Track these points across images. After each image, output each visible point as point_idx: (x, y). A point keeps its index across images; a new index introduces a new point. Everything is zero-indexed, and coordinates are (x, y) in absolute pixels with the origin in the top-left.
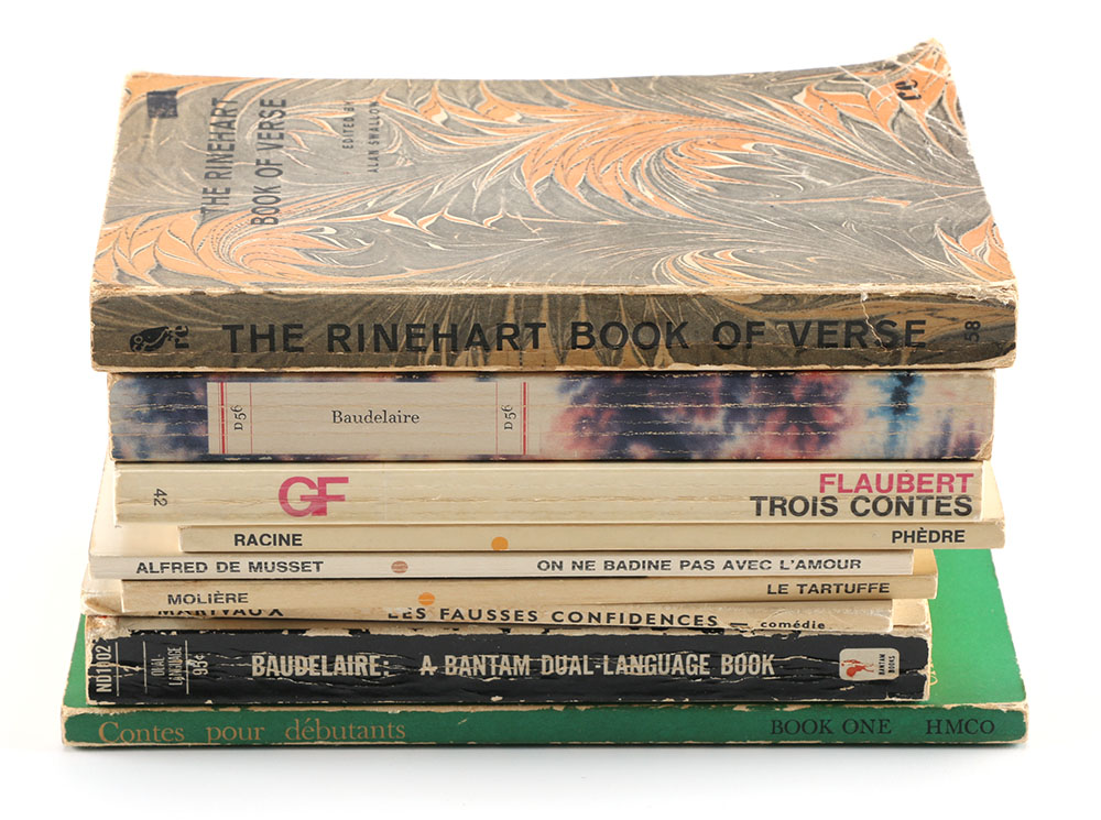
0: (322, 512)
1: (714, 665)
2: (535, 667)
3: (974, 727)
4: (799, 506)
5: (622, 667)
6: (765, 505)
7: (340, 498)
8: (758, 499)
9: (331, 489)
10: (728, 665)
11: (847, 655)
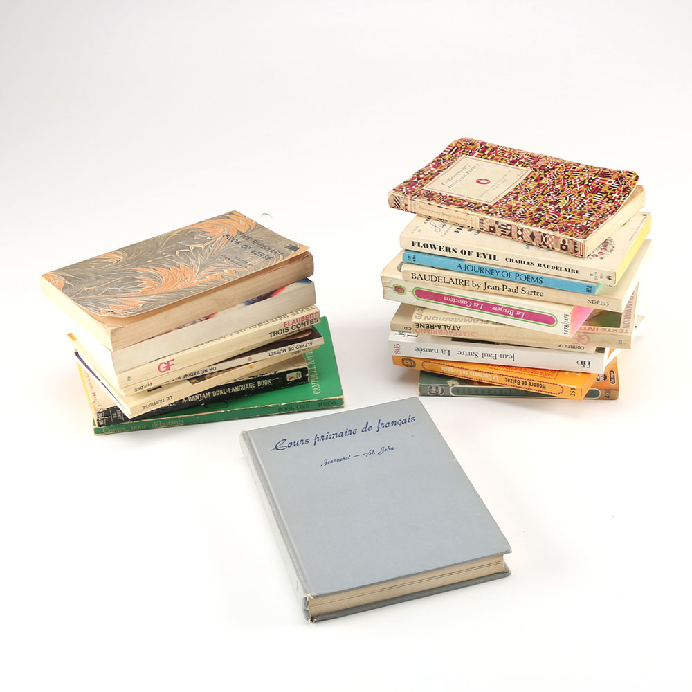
0: (169, 369)
1: (256, 384)
2: (211, 394)
3: (330, 403)
4: (280, 332)
5: (233, 390)
6: (272, 334)
7: (173, 365)
8: (271, 333)
9: (170, 363)
10: (259, 383)
11: (288, 375)
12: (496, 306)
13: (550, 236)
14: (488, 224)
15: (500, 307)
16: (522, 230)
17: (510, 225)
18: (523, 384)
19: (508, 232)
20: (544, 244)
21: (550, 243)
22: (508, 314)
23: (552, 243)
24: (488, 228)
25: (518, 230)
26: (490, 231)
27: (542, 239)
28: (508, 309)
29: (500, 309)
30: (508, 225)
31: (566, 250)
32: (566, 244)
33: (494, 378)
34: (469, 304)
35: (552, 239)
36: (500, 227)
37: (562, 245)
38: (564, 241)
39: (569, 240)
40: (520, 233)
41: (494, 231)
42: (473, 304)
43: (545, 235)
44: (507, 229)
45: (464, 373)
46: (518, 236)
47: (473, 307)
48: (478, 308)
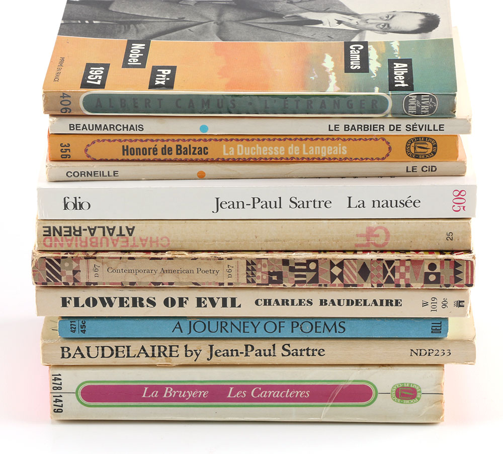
12: (201, 400)
13: (402, 262)
14: (266, 270)
15: (192, 400)
16: (341, 264)
17: (316, 261)
18: (170, 149)
19: (310, 276)
20: (389, 281)
21: (402, 276)
22: (176, 388)
23: (408, 276)
24: (265, 277)
25: (332, 265)
26: (271, 281)
27: (385, 272)
28: (177, 399)
29: (192, 394)
30: (309, 261)
31: (438, 281)
32: (438, 270)
33: (232, 149)
34: (256, 394)
35: (407, 269)
36: (292, 269)
37: (427, 275)
38: (432, 266)
39: (442, 262)
40: (336, 271)
41: (280, 281)
42: (249, 394)
43: (390, 263)
44: (308, 270)
45: (297, 148)
46: (333, 277)
47: (248, 388)
48: (237, 388)
